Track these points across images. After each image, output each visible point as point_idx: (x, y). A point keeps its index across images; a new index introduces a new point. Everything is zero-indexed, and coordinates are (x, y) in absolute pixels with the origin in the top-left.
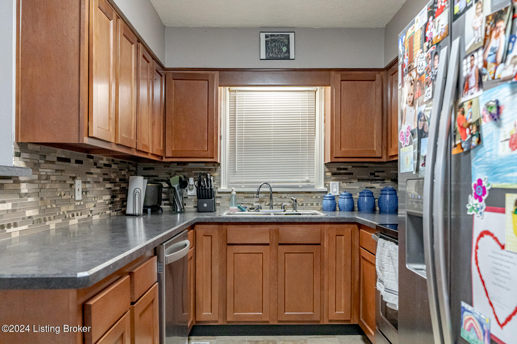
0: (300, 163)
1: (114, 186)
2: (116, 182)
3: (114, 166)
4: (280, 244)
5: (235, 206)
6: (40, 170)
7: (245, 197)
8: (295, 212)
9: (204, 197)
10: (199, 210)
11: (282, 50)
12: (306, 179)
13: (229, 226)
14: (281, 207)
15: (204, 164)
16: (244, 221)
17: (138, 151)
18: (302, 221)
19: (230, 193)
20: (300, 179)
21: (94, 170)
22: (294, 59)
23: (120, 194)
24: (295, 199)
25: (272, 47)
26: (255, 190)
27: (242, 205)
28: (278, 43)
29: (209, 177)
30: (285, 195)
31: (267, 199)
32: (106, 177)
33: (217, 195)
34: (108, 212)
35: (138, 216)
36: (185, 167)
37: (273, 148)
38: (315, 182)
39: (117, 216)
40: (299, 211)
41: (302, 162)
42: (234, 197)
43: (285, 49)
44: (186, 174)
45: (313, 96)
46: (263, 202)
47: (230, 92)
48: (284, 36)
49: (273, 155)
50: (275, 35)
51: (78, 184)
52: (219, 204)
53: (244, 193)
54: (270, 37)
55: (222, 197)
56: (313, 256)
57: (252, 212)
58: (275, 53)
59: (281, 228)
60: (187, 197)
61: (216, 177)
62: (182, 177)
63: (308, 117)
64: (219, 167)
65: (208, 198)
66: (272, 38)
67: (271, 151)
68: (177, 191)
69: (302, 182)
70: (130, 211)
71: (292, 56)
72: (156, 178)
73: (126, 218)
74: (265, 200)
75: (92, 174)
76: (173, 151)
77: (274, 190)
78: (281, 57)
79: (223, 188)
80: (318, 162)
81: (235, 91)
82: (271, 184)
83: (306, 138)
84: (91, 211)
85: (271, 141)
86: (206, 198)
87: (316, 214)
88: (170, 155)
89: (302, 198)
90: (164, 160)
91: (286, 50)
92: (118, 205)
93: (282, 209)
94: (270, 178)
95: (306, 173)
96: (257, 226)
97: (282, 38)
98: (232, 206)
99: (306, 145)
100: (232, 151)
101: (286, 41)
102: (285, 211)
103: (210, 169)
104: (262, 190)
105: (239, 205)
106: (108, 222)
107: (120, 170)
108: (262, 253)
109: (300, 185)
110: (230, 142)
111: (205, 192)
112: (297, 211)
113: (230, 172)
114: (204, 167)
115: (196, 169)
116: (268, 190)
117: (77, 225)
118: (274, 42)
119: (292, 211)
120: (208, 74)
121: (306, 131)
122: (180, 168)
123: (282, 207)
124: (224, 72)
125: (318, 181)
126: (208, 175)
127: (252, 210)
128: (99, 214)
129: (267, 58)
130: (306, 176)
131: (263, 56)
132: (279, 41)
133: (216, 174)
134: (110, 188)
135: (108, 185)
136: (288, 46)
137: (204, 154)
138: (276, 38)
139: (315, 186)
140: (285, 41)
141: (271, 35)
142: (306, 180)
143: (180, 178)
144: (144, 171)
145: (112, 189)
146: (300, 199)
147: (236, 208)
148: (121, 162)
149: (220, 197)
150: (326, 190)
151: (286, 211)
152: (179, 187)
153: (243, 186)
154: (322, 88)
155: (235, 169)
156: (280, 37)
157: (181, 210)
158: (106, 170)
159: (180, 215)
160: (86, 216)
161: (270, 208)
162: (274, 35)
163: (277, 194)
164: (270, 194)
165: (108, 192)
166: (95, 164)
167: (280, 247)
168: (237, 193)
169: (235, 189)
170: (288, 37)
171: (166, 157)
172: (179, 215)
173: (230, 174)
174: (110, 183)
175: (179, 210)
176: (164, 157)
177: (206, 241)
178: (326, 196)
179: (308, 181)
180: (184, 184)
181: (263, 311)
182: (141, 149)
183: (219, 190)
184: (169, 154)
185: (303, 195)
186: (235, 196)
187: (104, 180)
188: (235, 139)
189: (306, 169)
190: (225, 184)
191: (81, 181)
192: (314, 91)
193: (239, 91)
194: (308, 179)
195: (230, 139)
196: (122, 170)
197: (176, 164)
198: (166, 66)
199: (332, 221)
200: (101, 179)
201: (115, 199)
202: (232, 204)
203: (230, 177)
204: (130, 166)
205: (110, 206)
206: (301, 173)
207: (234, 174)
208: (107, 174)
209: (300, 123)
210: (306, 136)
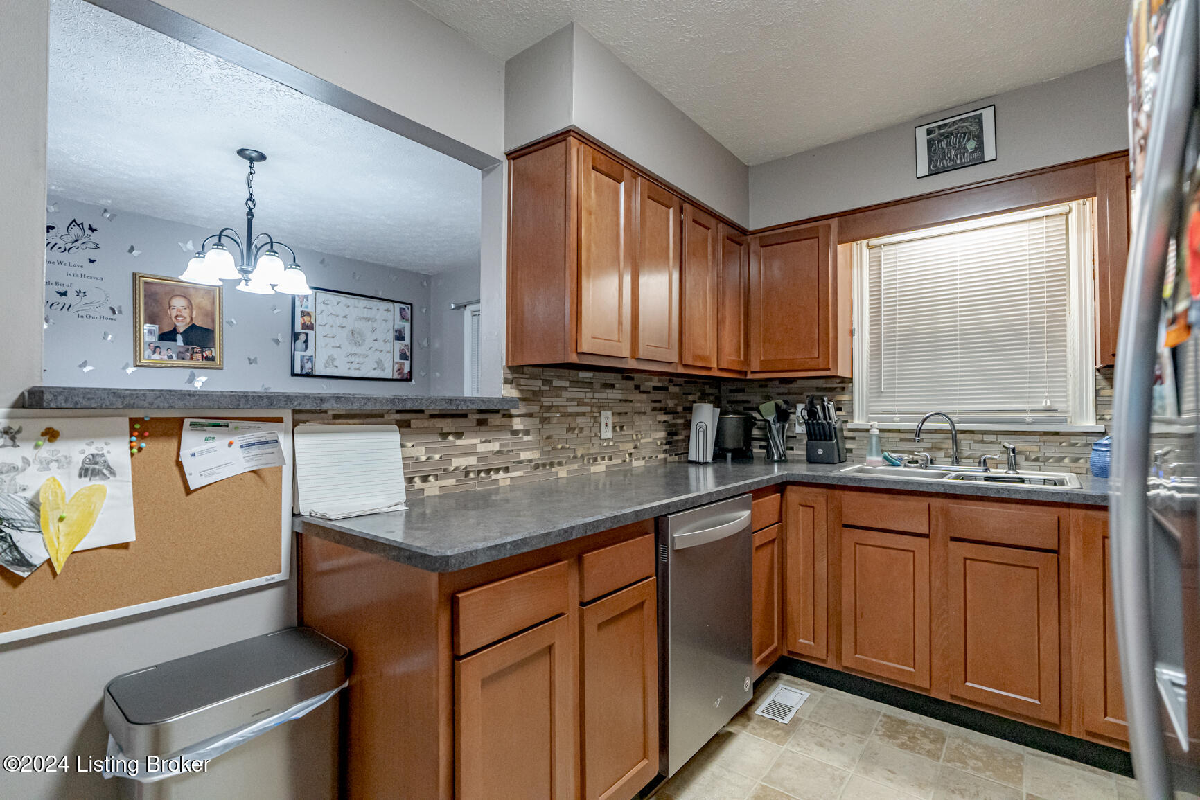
0: (1028, 371)
1: (674, 419)
2: (678, 413)
3: (672, 389)
4: (953, 539)
5: (878, 455)
6: (542, 399)
7: (902, 440)
8: (1012, 474)
9: (818, 438)
10: (812, 459)
11: (965, 148)
12: (1044, 404)
13: (847, 492)
14: (978, 461)
15: (822, 381)
16: (875, 486)
17: (686, 366)
18: (1007, 496)
19: (867, 430)
20: (1027, 405)
21: (637, 396)
22: (995, 160)
23: (684, 429)
24: (1012, 446)
25: (943, 148)
26: (914, 426)
27: (893, 455)
28: (956, 137)
29: (826, 404)
30: (993, 438)
31: (948, 444)
32: (657, 405)
33: (846, 434)
34: (661, 456)
35: (705, 464)
36: (791, 386)
37: (961, 344)
38: (1070, 409)
39: (679, 462)
40: (1023, 474)
41: (1031, 368)
42: (874, 440)
43: (971, 145)
44: (789, 398)
45: (1062, 224)
46: (941, 449)
47: (869, 249)
48: (970, 120)
49: (961, 358)
50: (948, 123)
51: (607, 417)
52: (850, 451)
53: (899, 431)
54: (937, 131)
55: (857, 439)
56: (1038, 574)
57: (913, 469)
58: (950, 158)
59: (955, 506)
60: (795, 437)
61: (846, 402)
62: (780, 402)
63: (1047, 272)
64: (851, 385)
65: (825, 440)
66: (942, 131)
67: (957, 349)
68: (772, 426)
69: (1033, 411)
70: (692, 457)
71: (989, 153)
72: (746, 405)
73: (687, 467)
74: (944, 446)
75: (631, 401)
76: (761, 361)
77: (959, 427)
78: (962, 163)
79: (858, 421)
80: (1078, 366)
81: (879, 246)
82: (954, 417)
83: (1043, 317)
84: (630, 455)
85: (957, 330)
86: (821, 440)
87: (1062, 482)
88: (758, 369)
89: (1036, 444)
90: (750, 376)
91: (973, 146)
92: (682, 445)
93: (980, 465)
94: (953, 404)
95: (1044, 392)
96: (902, 497)
97: (965, 124)
98: (871, 454)
99: (1044, 333)
100: (875, 355)
101: (974, 128)
102: (986, 471)
103: (832, 390)
104: (927, 426)
105: (886, 453)
106: (661, 471)
107: (684, 394)
108: (913, 551)
109: (1028, 416)
110: (871, 338)
111: (819, 428)
112: (1018, 473)
113: (870, 393)
114: (824, 386)
115: (809, 389)
116: (947, 426)
117: (604, 475)
118: (946, 137)
119: (1006, 473)
120: (817, 227)
121: (1043, 302)
122: (784, 389)
123: (980, 462)
124: (848, 217)
125: (1078, 408)
126: (826, 399)
127: (912, 465)
128: (644, 458)
129: (931, 172)
130: (1042, 397)
131: (923, 169)
132: (958, 132)
133: (845, 398)
134: (664, 422)
135: (663, 418)
136: (979, 138)
137: (812, 364)
138: (950, 129)
139: (1069, 420)
140: (971, 128)
141: (940, 127)
142: (1044, 407)
143: (777, 406)
144: (731, 394)
145: (670, 422)
146: (1030, 446)
147: (880, 459)
148: (686, 382)
149: (853, 438)
150: (1101, 427)
151: (991, 470)
152: (776, 420)
153: (896, 419)
154: (1084, 204)
155: (881, 388)
156: (959, 124)
157: (780, 458)
158: (658, 396)
159: (778, 464)
160: (619, 461)
161: (953, 462)
162: (945, 125)
163: (973, 435)
164: (951, 435)
165: (661, 427)
166: (637, 387)
167: (952, 545)
168: (881, 430)
169: (876, 424)
170: (979, 120)
171: (752, 372)
172: (776, 466)
173: (870, 397)
174: (665, 414)
175: (776, 458)
176: (749, 373)
177: (804, 516)
178: (1100, 442)
179: (1048, 410)
180: (783, 416)
181: (916, 665)
182: (691, 363)
183: (850, 425)
184: (755, 366)
185: (1037, 438)
186: (877, 436)
187: (654, 409)
188: (880, 333)
189: (1043, 382)
190: (862, 415)
191: (610, 413)
192: (1061, 214)
193: (886, 245)
194: (1049, 404)
195: (870, 334)
196: (690, 394)
197: (777, 383)
198: (751, 228)
199: (1090, 503)
200: (648, 410)
201: (676, 438)
202: (871, 449)
203: (870, 402)
204: (707, 387)
205: (667, 447)
206: (1030, 392)
207: (879, 397)
208: (660, 402)
209: (1028, 287)
210: (1043, 312)
